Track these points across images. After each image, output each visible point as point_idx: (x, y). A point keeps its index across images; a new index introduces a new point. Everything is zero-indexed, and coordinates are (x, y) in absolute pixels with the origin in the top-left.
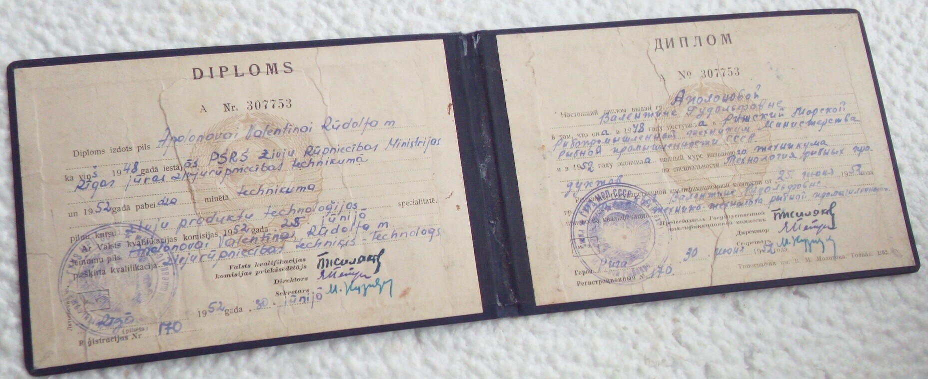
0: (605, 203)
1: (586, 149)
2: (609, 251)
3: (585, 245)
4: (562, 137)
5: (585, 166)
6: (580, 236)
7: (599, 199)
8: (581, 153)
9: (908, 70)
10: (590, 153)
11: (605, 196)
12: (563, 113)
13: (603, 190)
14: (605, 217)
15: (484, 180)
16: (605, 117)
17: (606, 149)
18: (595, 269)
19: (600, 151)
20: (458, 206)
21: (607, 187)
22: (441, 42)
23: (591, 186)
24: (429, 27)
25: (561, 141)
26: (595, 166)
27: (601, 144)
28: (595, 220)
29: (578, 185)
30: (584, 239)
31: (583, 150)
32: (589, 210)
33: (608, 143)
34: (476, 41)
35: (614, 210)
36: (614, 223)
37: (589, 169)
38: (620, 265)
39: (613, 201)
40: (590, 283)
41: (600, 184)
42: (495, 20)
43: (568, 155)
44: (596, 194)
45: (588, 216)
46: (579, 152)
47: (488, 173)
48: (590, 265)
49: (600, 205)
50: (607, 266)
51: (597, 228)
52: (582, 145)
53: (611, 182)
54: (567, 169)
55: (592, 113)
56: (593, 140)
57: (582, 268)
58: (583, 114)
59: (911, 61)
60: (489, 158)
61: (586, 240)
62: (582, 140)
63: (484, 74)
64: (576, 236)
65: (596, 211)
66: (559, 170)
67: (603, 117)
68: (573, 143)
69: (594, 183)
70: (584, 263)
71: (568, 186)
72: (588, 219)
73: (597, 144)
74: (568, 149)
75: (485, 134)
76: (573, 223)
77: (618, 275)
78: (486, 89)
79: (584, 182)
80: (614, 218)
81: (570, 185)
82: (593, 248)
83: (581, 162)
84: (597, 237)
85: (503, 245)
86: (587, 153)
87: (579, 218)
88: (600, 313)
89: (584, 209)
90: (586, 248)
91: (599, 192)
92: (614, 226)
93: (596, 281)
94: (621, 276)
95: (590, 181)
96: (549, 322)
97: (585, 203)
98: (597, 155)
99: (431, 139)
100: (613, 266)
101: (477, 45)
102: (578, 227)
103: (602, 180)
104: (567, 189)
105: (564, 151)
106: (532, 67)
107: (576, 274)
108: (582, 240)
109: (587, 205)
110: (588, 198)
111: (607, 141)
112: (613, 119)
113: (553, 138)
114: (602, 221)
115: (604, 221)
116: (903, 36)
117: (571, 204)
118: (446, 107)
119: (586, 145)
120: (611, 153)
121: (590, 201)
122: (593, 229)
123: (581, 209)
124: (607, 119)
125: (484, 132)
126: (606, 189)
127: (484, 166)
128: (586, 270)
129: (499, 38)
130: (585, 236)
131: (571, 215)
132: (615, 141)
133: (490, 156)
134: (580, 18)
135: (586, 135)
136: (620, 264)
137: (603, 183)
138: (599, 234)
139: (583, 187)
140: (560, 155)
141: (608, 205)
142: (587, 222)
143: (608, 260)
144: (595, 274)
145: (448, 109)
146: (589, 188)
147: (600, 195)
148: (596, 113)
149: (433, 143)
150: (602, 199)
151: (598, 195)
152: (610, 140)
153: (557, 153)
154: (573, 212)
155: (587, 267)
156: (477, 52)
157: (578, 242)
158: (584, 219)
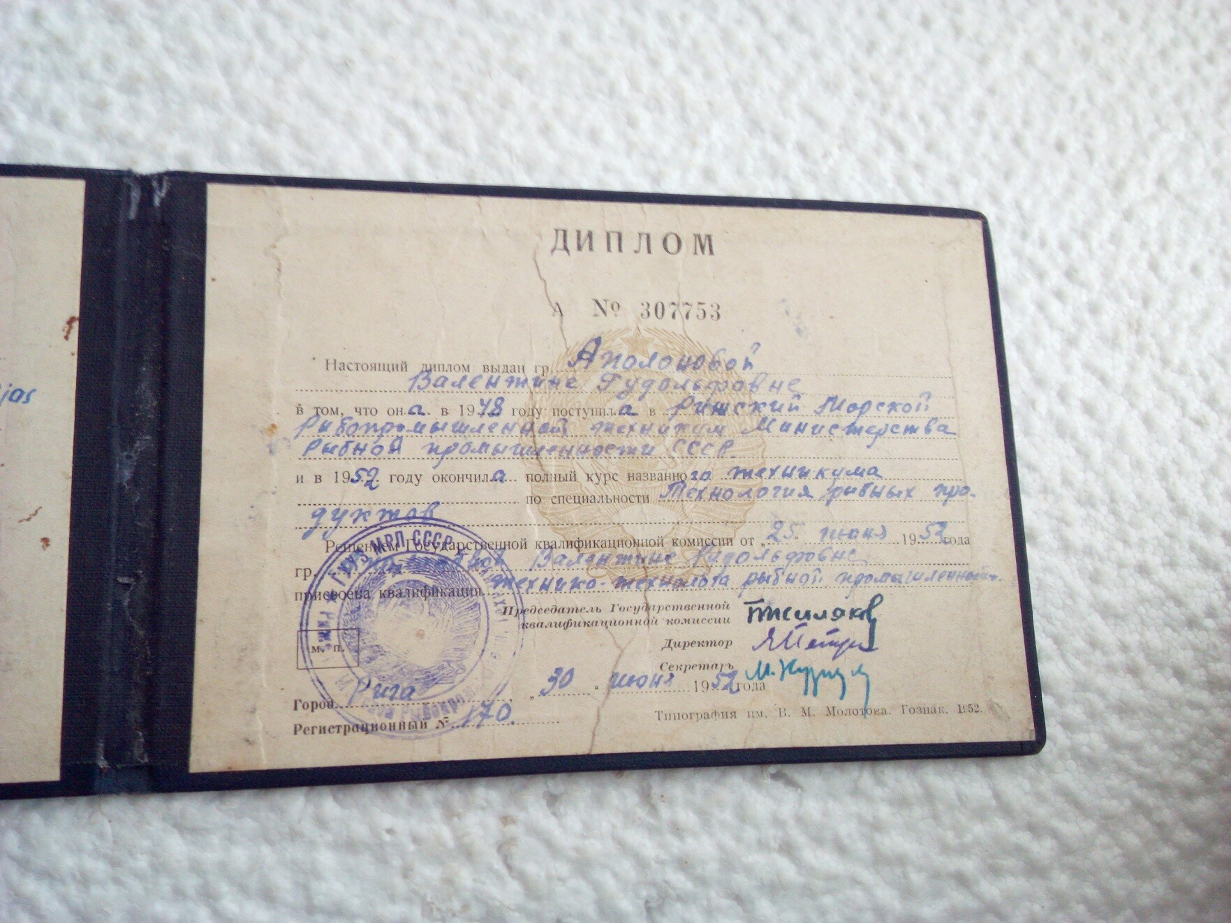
0: (390, 557)
1: (369, 440)
2: (379, 662)
3: (329, 645)
4: (319, 412)
5: (359, 477)
6: (321, 624)
7: (378, 547)
8: (357, 448)
9: (1072, 342)
10: (377, 450)
11: (394, 543)
12: (331, 361)
13: (392, 531)
14: (384, 588)
15: (121, 488)
16: (421, 377)
17: (414, 445)
18: (341, 700)
19: (399, 449)
20: (46, 541)
21: (400, 525)
22: (79, 186)
23: (365, 520)
24: (69, 153)
25: (315, 419)
26: (383, 478)
27: (403, 433)
28: (361, 594)
29: (338, 516)
30: (329, 631)
31: (362, 442)
32: (353, 571)
33: (420, 432)
34: (160, 191)
35: (407, 575)
36: (402, 603)
37: (369, 483)
38: (397, 695)
39: (409, 556)
40: (323, 730)
41: (387, 518)
42: (222, 154)
43: (325, 450)
44: (373, 537)
45: (347, 583)
46: (352, 446)
47: (136, 474)
48: (333, 691)
49: (378, 561)
50: (369, 693)
51: (363, 611)
52: (360, 432)
53: (411, 515)
54: (318, 479)
55: (395, 368)
56: (388, 423)
57: (313, 695)
58: (374, 367)
59: (1080, 324)
60: (145, 442)
61: (333, 634)
62: (361, 420)
63: (167, 262)
64: (313, 625)
65: (367, 575)
66: (300, 479)
67: (416, 377)
68: (343, 424)
69: (373, 513)
70: (318, 684)
71: (314, 516)
72: (346, 589)
73: (394, 432)
74: (329, 438)
75: (146, 391)
76: (310, 596)
77: (389, 715)
78: (165, 295)
79: (352, 509)
80: (404, 591)
81: (319, 514)
82: (347, 653)
83: (352, 467)
84: (358, 630)
85: (141, 633)
86: (368, 449)
87: (327, 585)
88: (340, 796)
89: (343, 568)
90: (329, 653)
91: (381, 534)
92: (402, 609)
93: (339, 727)
94: (396, 719)
95: (365, 509)
96: (219, 809)
97: (346, 555)
98: (392, 456)
99: (12, 389)
100: (383, 695)
101: (163, 201)
102: (319, 605)
103: (394, 509)
104: (312, 523)
105: (320, 441)
106: (277, 259)
107: (296, 708)
108: (325, 635)
109: (351, 560)
110: (354, 544)
111: (419, 428)
112: (439, 383)
113: (300, 410)
114: (377, 595)
115: (382, 595)
116: (1070, 274)
117: (314, 554)
118: (62, 323)
119: (371, 432)
120: (424, 454)
121: (359, 551)
122: (352, 612)
123: (334, 568)
124: (426, 381)
125: (143, 386)
126: (398, 529)
127: (129, 457)
128: (319, 700)
129: (213, 189)
130: (333, 624)
131: (310, 579)
132: (435, 428)
133: (148, 437)
134: (407, 170)
135: (374, 411)
136: (400, 691)
137: (393, 515)
138: (365, 623)
139: (347, 520)
140: (309, 448)
141: (397, 562)
142: (342, 595)
143: (375, 682)
144: (339, 709)
145: (67, 329)
146: (361, 523)
147: (383, 541)
148: (404, 367)
149: (15, 397)
150: (386, 548)
151: (378, 539)
152: (424, 425)
153: (303, 443)
154: (315, 572)
155: (323, 692)
156: (159, 216)
157: (314, 639)
158: (337, 588)
